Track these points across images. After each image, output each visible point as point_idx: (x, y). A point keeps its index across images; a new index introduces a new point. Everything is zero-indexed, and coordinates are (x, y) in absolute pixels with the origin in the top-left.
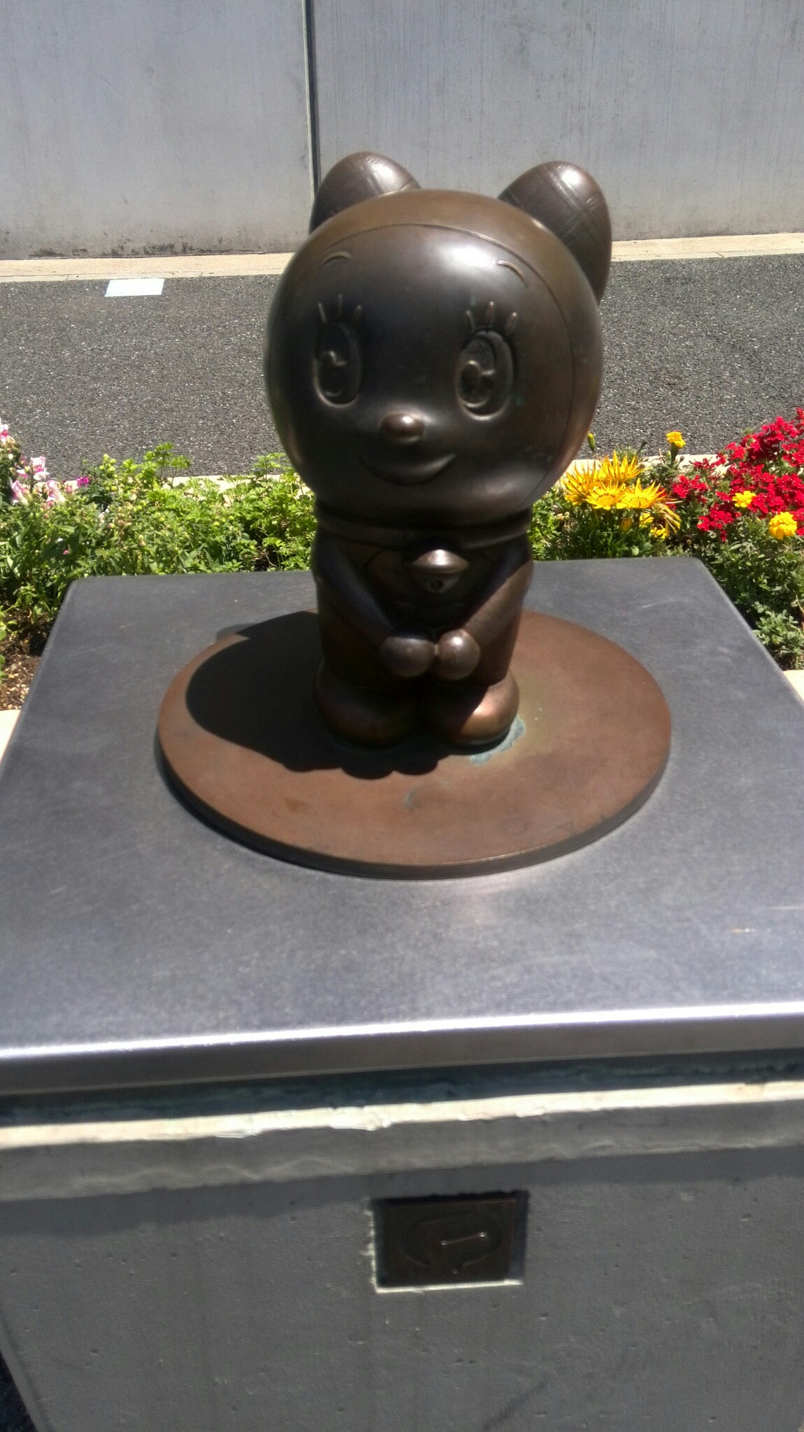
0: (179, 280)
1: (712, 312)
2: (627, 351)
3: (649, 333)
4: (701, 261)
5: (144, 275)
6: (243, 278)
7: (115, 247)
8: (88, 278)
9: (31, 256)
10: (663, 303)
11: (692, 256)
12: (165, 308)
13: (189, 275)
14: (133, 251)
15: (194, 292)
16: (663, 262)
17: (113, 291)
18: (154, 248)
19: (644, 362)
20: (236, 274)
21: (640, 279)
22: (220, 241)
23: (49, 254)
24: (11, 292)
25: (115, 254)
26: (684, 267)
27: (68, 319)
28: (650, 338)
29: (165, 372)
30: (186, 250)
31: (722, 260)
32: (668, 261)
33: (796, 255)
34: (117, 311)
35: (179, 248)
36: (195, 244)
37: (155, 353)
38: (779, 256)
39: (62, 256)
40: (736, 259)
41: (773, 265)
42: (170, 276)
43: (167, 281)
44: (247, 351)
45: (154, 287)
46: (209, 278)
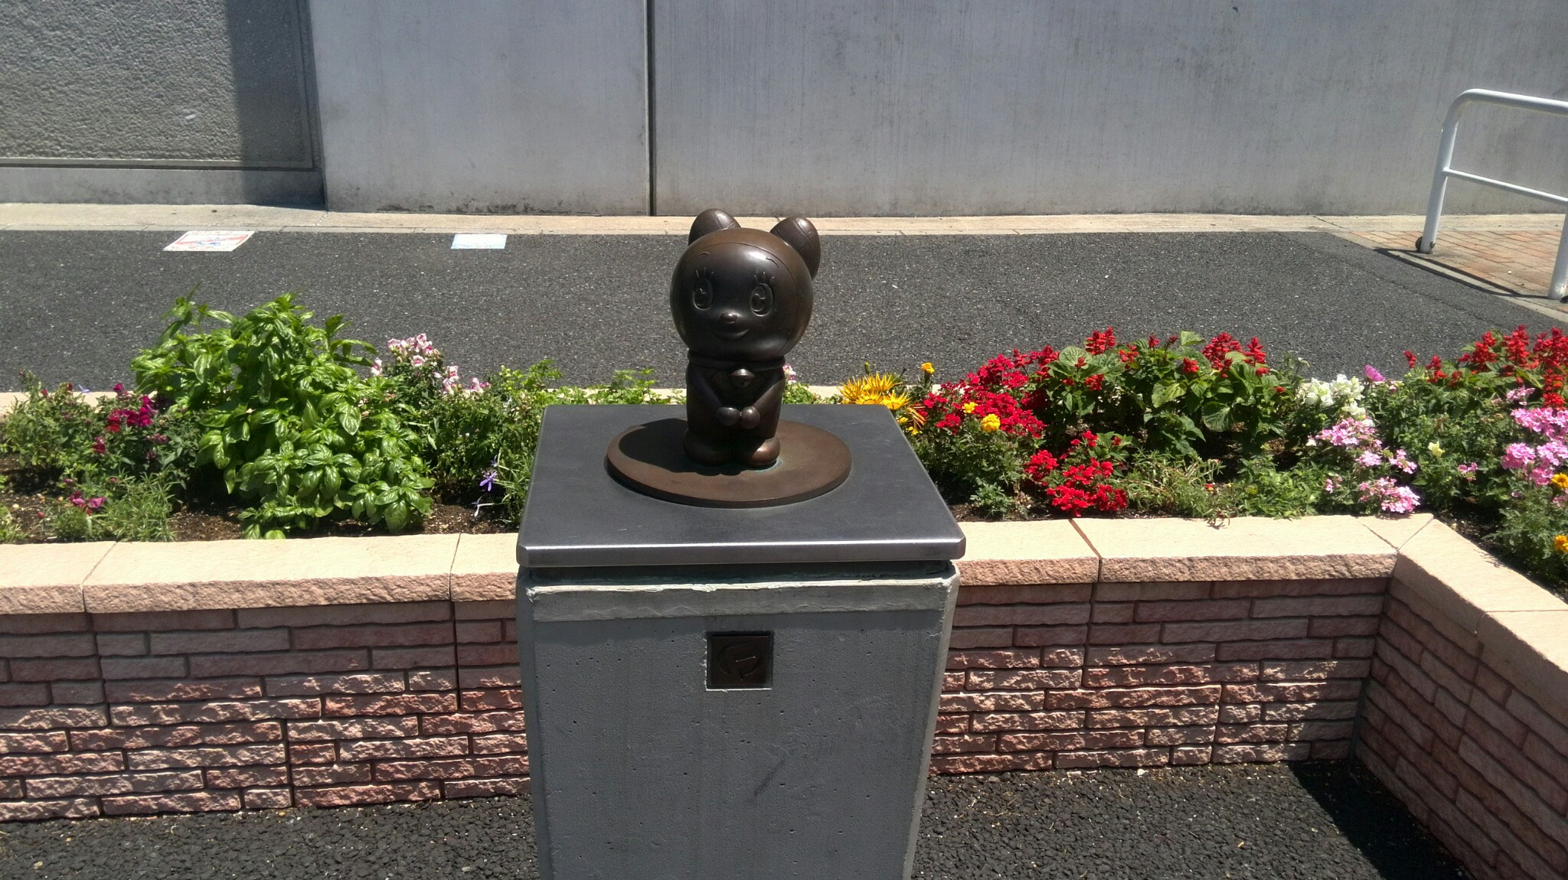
0: (521, 236)
1: (1003, 281)
2: (925, 311)
3: (947, 297)
4: (998, 237)
5: (488, 231)
6: (581, 236)
7: (460, 204)
8: (434, 231)
9: (379, 210)
10: (961, 272)
11: (990, 233)
12: (508, 261)
13: (531, 232)
14: (477, 209)
15: (535, 247)
16: (965, 237)
17: (460, 243)
18: (497, 207)
19: (940, 321)
20: (574, 233)
21: (943, 250)
22: (560, 204)
23: (397, 208)
24: (361, 241)
25: (459, 211)
26: (982, 241)
27: (417, 267)
28: (947, 301)
29: (512, 315)
30: (527, 210)
31: (1017, 237)
32: (969, 236)
33: (1084, 234)
34: (463, 262)
35: (521, 208)
36: (537, 206)
37: (501, 299)
38: (1068, 235)
39: (409, 211)
40: (1030, 236)
41: (1062, 243)
42: (513, 233)
43: (509, 237)
44: (585, 299)
45: (498, 242)
46: (550, 236)
